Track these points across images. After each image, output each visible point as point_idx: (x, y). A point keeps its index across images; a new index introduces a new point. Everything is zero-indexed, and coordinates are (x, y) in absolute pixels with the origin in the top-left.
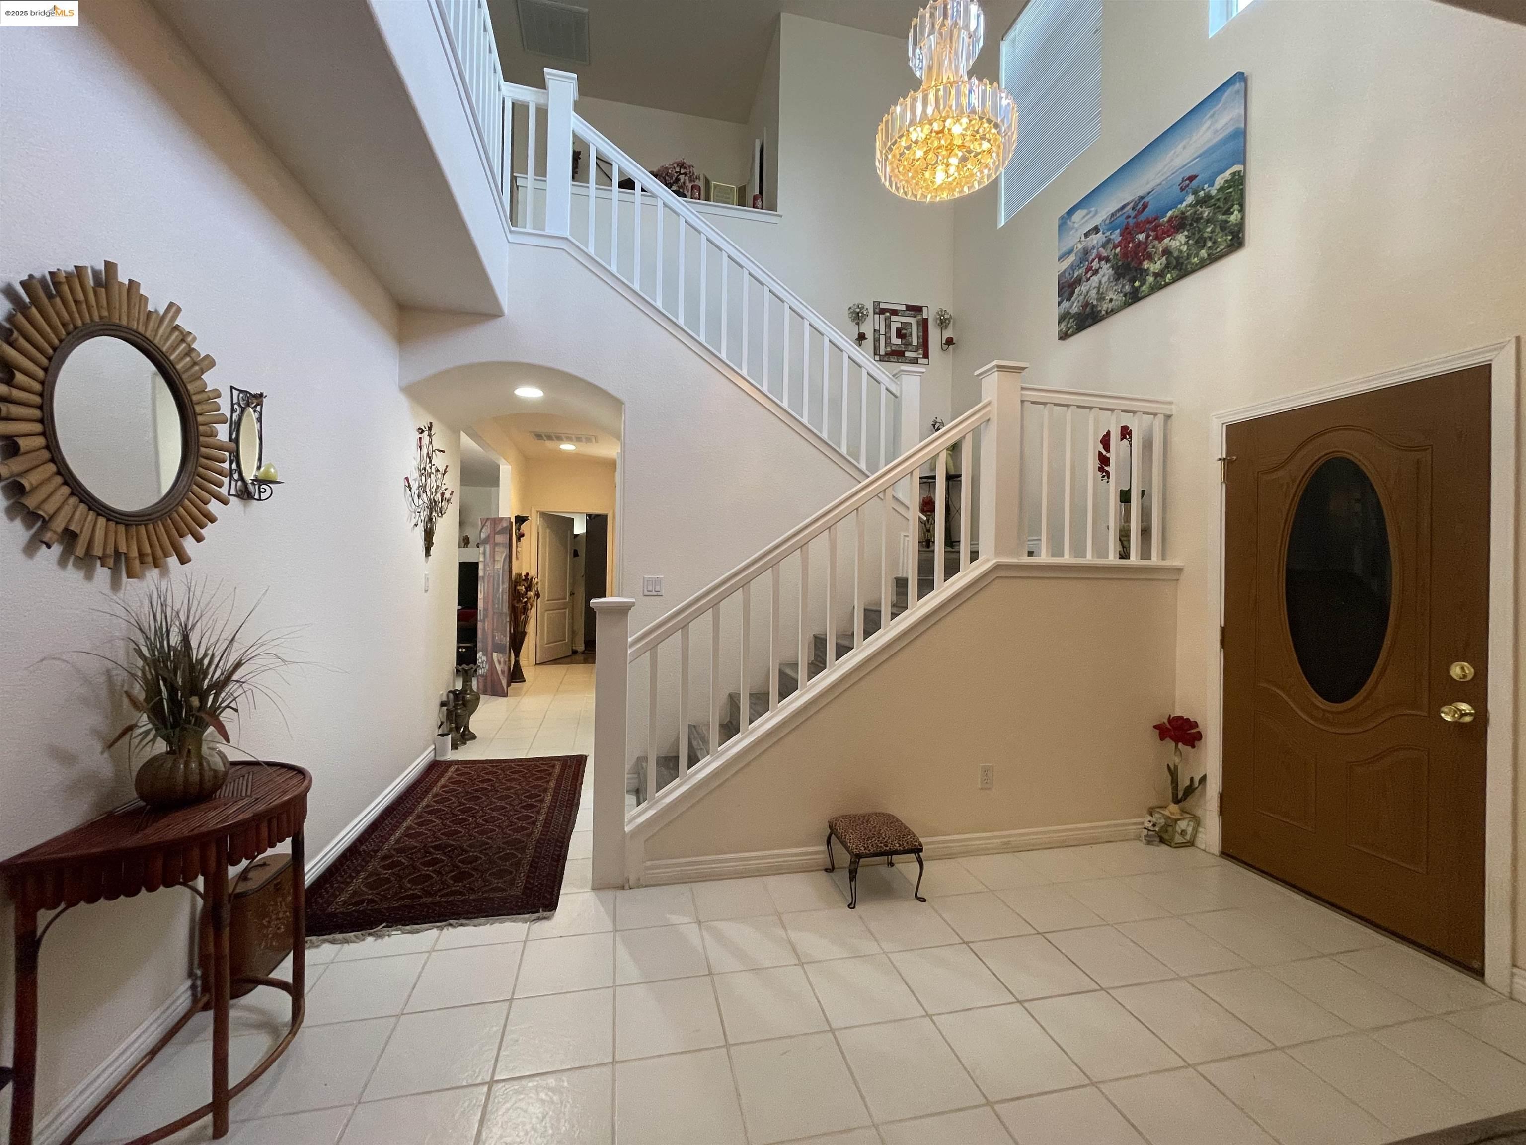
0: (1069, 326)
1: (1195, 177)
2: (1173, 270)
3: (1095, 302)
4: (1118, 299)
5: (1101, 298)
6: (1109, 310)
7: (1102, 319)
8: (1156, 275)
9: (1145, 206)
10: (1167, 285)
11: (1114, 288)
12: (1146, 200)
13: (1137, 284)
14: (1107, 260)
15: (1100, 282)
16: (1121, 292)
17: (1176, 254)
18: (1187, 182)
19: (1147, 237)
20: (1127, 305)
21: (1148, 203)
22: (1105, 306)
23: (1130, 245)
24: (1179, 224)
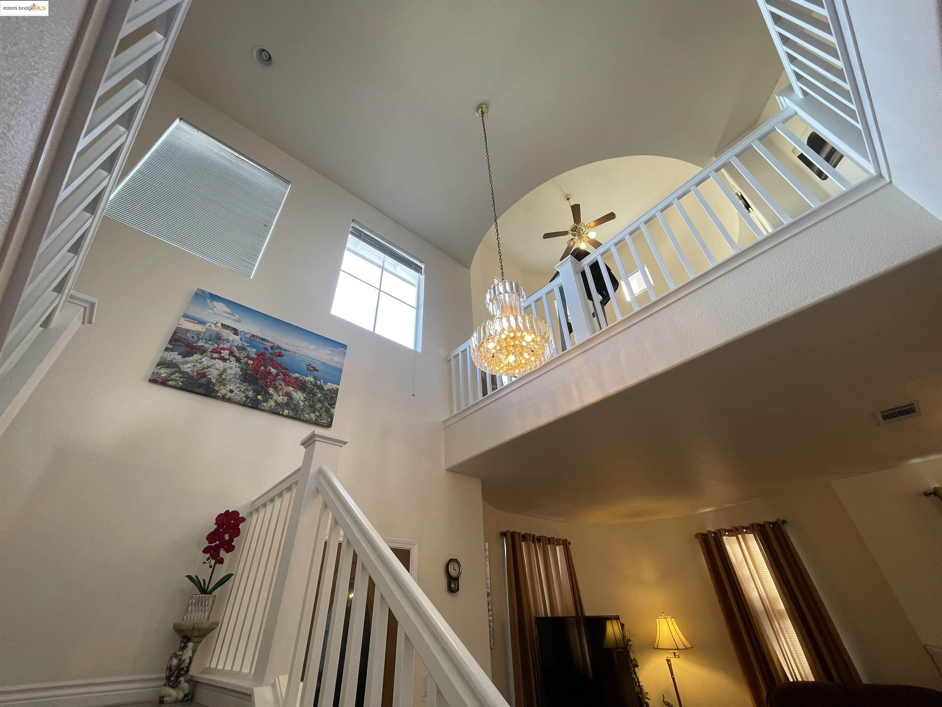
0: (173, 377)
1: (317, 371)
2: (290, 410)
3: (214, 381)
4: (239, 396)
5: (222, 382)
6: (227, 397)
7: (216, 397)
8: (277, 404)
9: (280, 355)
10: (282, 415)
11: (238, 385)
12: (283, 352)
13: (259, 397)
14: (238, 360)
15: (225, 370)
16: (244, 392)
17: (295, 402)
18: (312, 369)
19: (277, 374)
20: (244, 405)
21: (284, 355)
22: (223, 391)
23: (262, 368)
24: (302, 386)
